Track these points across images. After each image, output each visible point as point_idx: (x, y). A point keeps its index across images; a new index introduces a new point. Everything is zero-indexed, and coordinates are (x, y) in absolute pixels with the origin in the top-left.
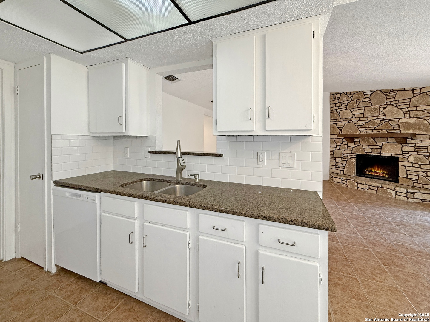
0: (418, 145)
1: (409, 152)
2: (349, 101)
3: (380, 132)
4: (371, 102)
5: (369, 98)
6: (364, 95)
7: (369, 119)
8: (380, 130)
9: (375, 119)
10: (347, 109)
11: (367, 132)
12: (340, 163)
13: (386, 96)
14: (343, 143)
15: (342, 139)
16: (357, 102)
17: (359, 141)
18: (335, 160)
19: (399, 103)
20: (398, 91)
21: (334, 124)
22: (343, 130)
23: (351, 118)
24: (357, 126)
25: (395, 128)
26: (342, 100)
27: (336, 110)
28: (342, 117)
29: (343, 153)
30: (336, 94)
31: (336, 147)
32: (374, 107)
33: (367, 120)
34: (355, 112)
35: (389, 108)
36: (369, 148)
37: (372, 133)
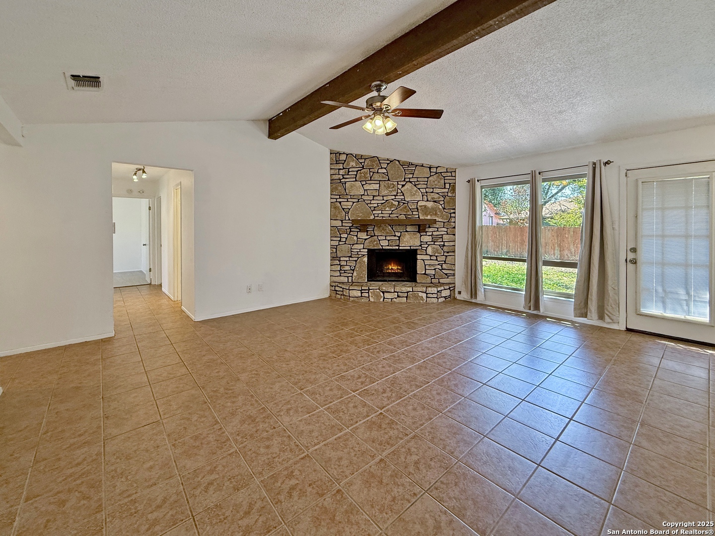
0: (434, 233)
1: (427, 242)
2: (360, 169)
3: (397, 217)
4: (387, 175)
5: (385, 168)
6: (380, 163)
7: (385, 198)
8: (398, 215)
9: (393, 199)
10: (356, 181)
11: (383, 217)
12: (346, 265)
13: (405, 170)
14: (352, 233)
15: (349, 228)
16: (370, 172)
17: (373, 230)
18: (340, 261)
19: (418, 181)
20: (416, 166)
21: (336, 202)
22: (350, 212)
23: (362, 195)
24: (370, 207)
25: (414, 213)
26: (348, 164)
27: (340, 180)
28: (350, 193)
29: (351, 249)
30: (340, 154)
31: (340, 241)
32: (392, 182)
33: (383, 200)
34: (367, 186)
35: (408, 186)
36: (386, 239)
37: (390, 218)
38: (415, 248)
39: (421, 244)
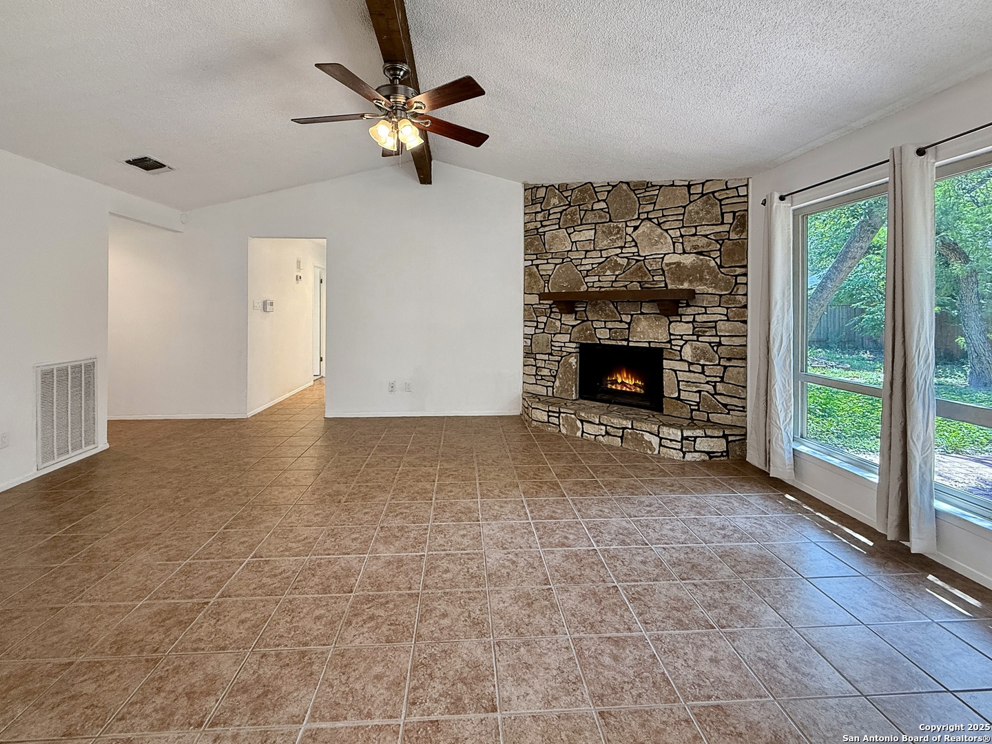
0: (698, 318)
1: (682, 336)
2: (564, 208)
3: (626, 286)
4: (608, 212)
5: (604, 201)
6: (596, 192)
7: (605, 254)
8: (627, 283)
9: (617, 255)
10: (560, 228)
11: (601, 287)
12: (544, 368)
13: (638, 198)
14: (552, 316)
15: (548, 306)
16: (580, 210)
17: (585, 311)
18: (535, 359)
19: (663, 216)
20: (661, 186)
21: (532, 265)
22: (551, 281)
23: (568, 251)
24: (580, 271)
25: (655, 278)
26: (548, 203)
27: (537, 229)
28: (550, 249)
29: (552, 341)
30: (538, 188)
31: (536, 327)
32: (615, 224)
33: (601, 257)
34: (575, 235)
35: (645, 227)
36: (605, 328)
37: (612, 289)
38: (658, 346)
39: (671, 340)
